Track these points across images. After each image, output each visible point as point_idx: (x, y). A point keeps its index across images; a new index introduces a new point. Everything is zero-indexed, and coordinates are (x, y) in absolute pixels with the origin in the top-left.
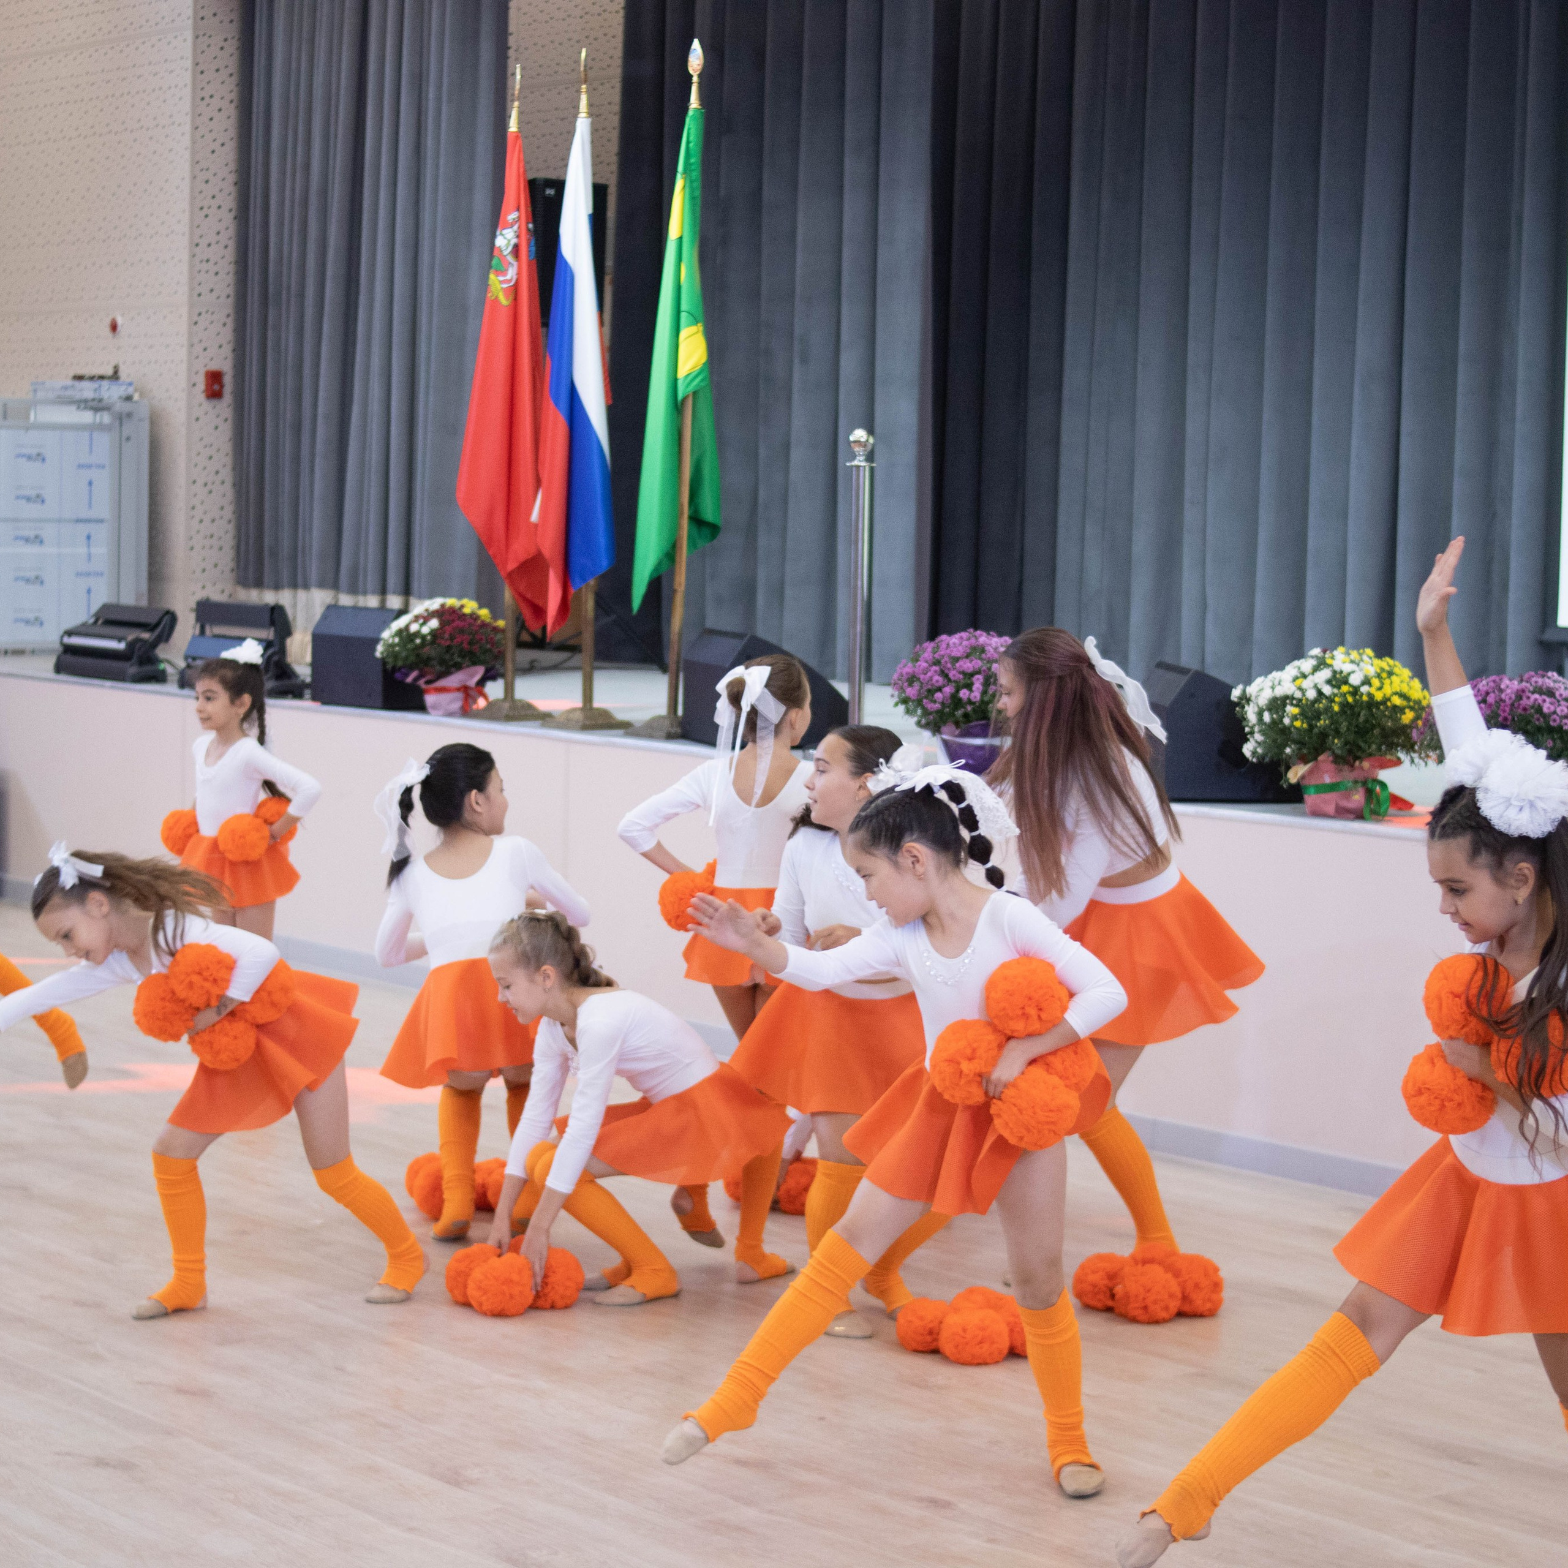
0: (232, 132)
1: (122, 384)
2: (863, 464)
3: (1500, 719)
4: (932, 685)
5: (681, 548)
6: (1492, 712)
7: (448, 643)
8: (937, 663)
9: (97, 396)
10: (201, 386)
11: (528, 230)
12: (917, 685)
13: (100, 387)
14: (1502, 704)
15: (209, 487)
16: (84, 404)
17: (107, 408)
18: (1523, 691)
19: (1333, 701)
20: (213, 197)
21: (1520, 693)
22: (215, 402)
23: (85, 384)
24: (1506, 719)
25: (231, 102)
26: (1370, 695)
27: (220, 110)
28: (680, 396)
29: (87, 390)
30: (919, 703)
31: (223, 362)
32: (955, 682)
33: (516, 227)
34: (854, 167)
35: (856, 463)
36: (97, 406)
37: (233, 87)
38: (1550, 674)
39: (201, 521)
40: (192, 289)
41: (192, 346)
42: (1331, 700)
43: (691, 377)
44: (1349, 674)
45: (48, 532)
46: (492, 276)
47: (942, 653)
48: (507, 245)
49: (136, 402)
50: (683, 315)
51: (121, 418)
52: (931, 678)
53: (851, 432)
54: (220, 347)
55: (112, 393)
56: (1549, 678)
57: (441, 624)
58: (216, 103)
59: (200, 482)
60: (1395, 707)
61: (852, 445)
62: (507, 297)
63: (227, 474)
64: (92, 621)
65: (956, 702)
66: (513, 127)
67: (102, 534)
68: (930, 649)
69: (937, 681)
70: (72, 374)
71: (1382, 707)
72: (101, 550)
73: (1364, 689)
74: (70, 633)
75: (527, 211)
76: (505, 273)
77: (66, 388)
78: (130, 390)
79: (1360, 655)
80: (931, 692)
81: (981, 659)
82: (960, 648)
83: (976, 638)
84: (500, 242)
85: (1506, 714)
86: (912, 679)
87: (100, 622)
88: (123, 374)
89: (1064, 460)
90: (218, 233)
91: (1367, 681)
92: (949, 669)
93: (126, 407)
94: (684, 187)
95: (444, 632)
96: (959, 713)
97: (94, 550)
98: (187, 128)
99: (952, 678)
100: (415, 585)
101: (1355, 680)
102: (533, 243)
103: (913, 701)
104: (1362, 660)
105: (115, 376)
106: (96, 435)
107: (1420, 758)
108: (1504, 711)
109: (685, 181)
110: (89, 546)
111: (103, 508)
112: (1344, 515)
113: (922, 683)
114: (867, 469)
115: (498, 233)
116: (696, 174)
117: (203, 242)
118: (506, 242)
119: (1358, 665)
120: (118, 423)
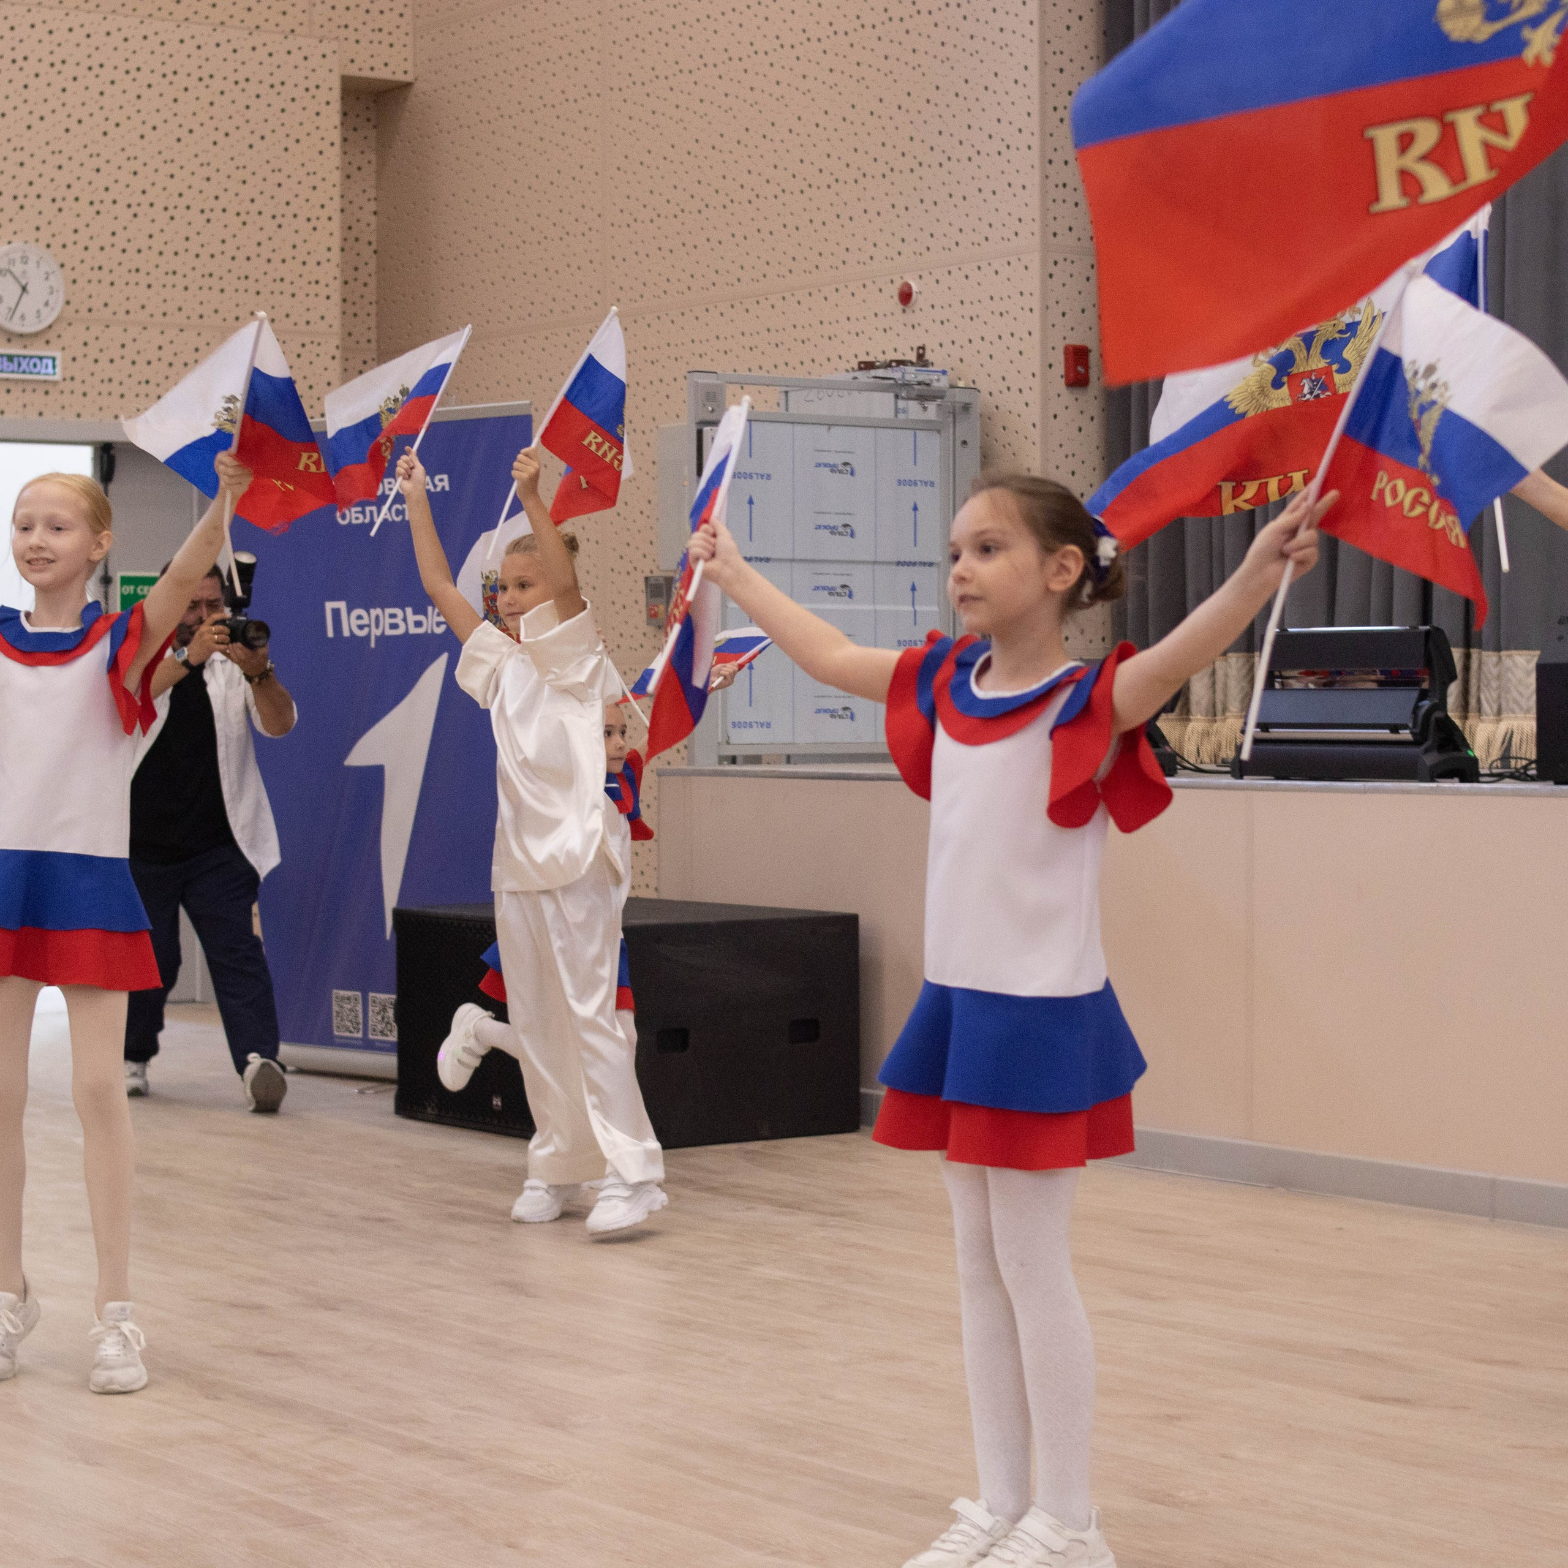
10: (1060, 368)
22: (1078, 392)
31: (1088, 333)
40: (1045, 226)
41: (1047, 309)
45: (859, 579)
51: (956, 413)
54: (1083, 311)
67: (931, 583)
70: (852, 361)
72: (931, 607)
88: (931, 358)
93: (959, 397)
97: (919, 608)
105: (922, 360)
106: (920, 437)
110: (914, 602)
111: (932, 544)
117: (1059, 159)
120: (950, 420)
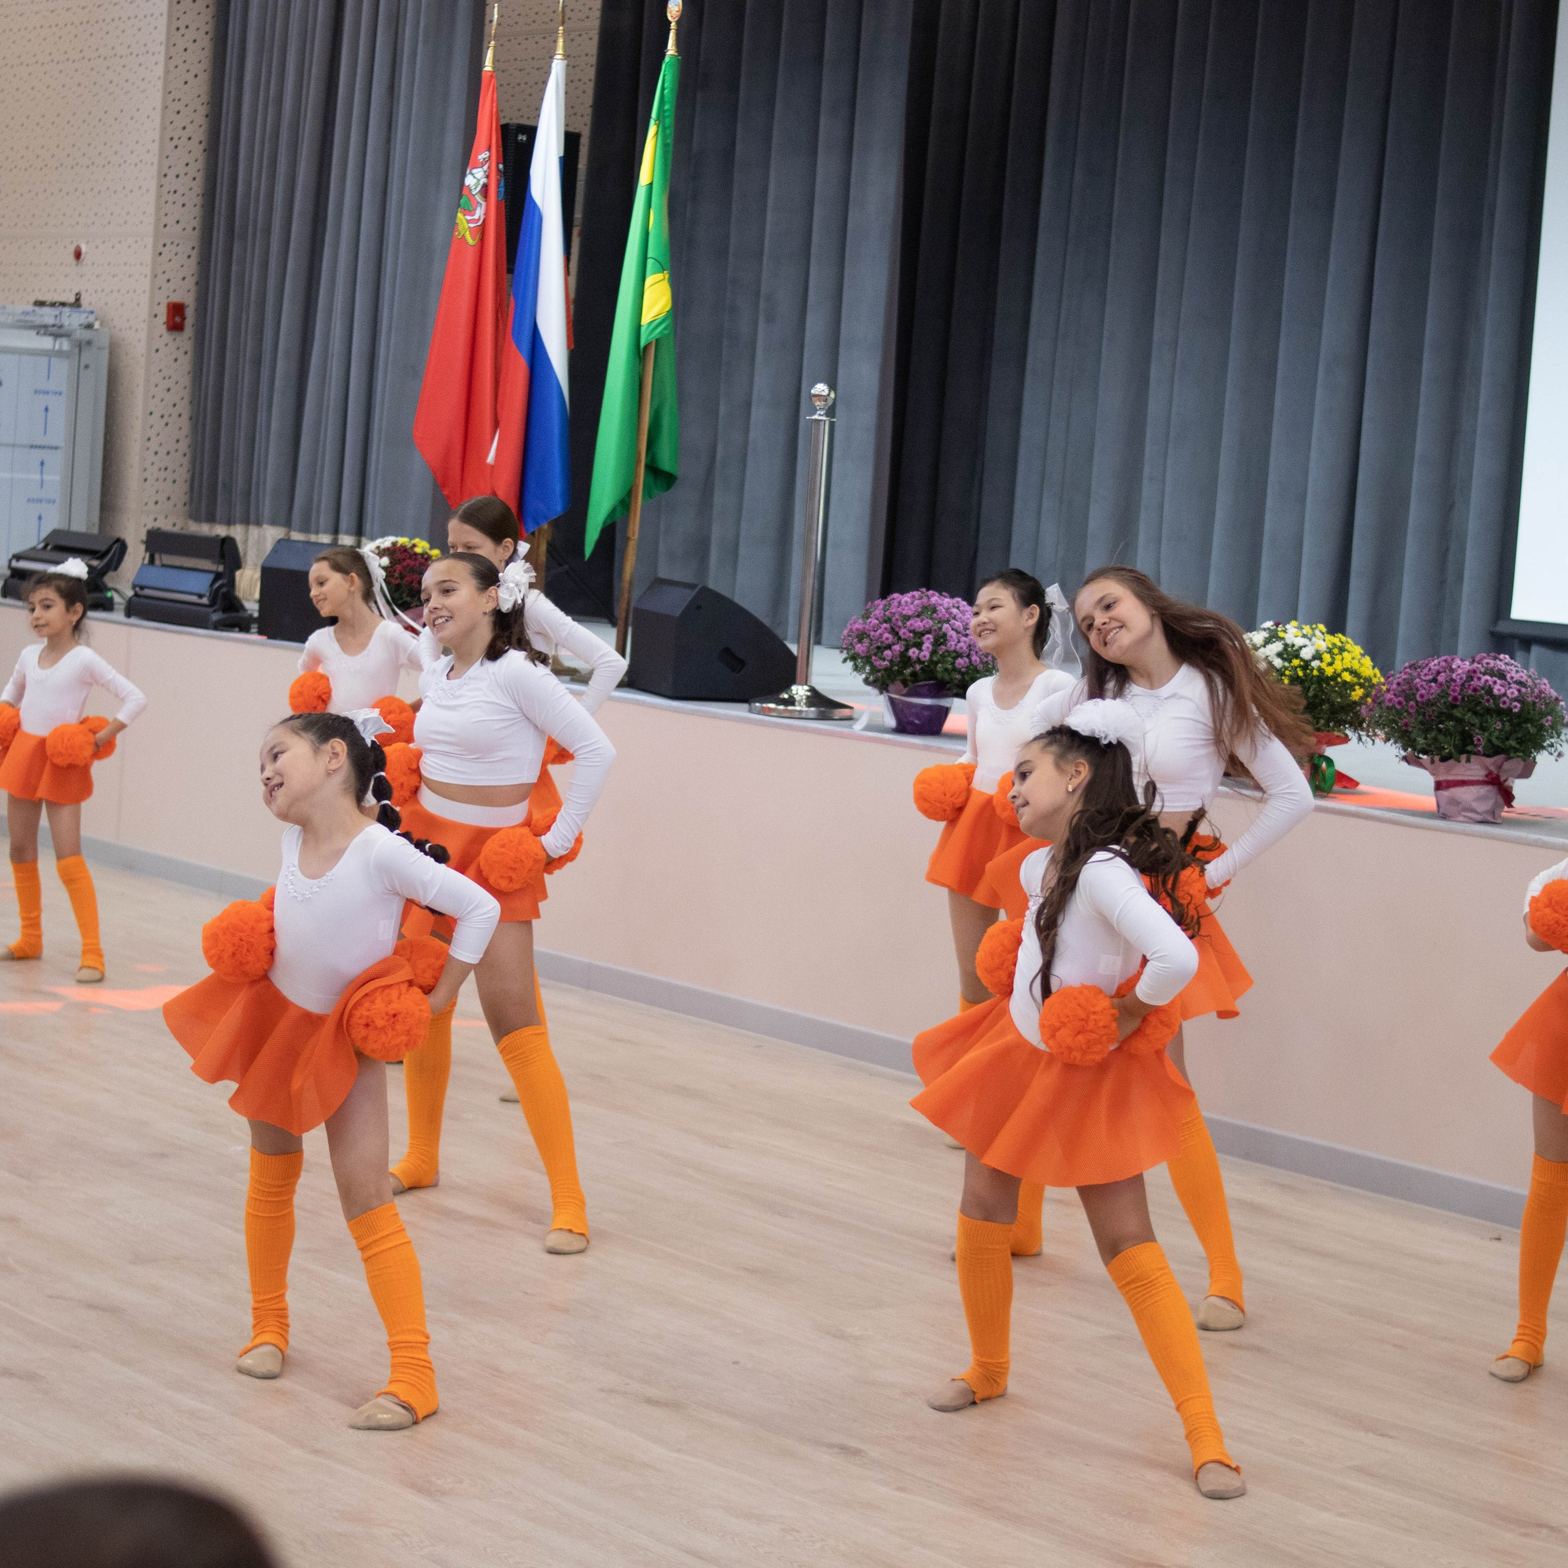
0: (206, 64)
1: (84, 312)
2: (824, 418)
3: (1450, 699)
4: (882, 642)
5: (637, 494)
6: (1443, 691)
7: (397, 582)
8: (888, 620)
9: (58, 322)
10: (163, 317)
11: (498, 170)
12: (866, 641)
13: (61, 313)
14: (1453, 684)
15: (166, 419)
16: (43, 329)
17: (67, 335)
18: (1474, 671)
19: (1283, 674)
20: (184, 128)
21: (1471, 675)
22: (175, 334)
23: (46, 310)
24: (1455, 699)
25: (207, 33)
26: (1320, 669)
27: (195, 41)
28: (643, 343)
29: (47, 316)
30: (867, 660)
31: (186, 295)
32: (905, 640)
33: (486, 167)
34: (828, 127)
35: (816, 417)
36: (57, 332)
37: (209, 18)
38: (1502, 656)
39: (156, 453)
40: (158, 220)
41: (156, 276)
42: (1281, 672)
43: (654, 325)
44: (1301, 648)
46: (460, 215)
47: (893, 611)
48: (476, 185)
49: (96, 330)
50: (650, 262)
51: (81, 346)
52: (881, 635)
53: (812, 386)
54: (184, 279)
55: (72, 320)
56: (1501, 660)
57: (391, 563)
58: (191, 34)
59: (157, 415)
60: (1345, 683)
61: (814, 399)
62: (473, 239)
63: (184, 408)
64: (41, 546)
65: (905, 660)
66: (488, 66)
67: (56, 461)
68: (881, 607)
69: (887, 639)
70: (33, 300)
71: (1332, 683)
72: (54, 477)
73: (1315, 664)
74: (18, 557)
75: (497, 151)
76: (472, 213)
77: (26, 313)
78: (91, 319)
79: (1313, 629)
80: (880, 649)
81: (932, 619)
82: (912, 607)
83: (929, 597)
84: (469, 181)
85: (1456, 694)
86: (861, 636)
87: (49, 548)
88: (84, 301)
89: (1025, 432)
90: (187, 165)
91: (1318, 656)
92: (900, 627)
93: (87, 335)
94: (657, 133)
95: (395, 571)
96: (908, 671)
97: (46, 477)
98: (161, 58)
99: (903, 637)
100: (368, 526)
101: (1306, 654)
102: (502, 184)
103: (862, 658)
104: (1314, 635)
105: (77, 303)
106: (53, 360)
107: (1368, 736)
108: (1454, 691)
109: (658, 127)
110: (42, 473)
111: (58, 434)
112: (1302, 499)
113: (872, 640)
114: (827, 423)
115: (468, 172)
116: (668, 121)
117: (172, 174)
118: (475, 181)
119: (1310, 640)
120: (77, 350)
